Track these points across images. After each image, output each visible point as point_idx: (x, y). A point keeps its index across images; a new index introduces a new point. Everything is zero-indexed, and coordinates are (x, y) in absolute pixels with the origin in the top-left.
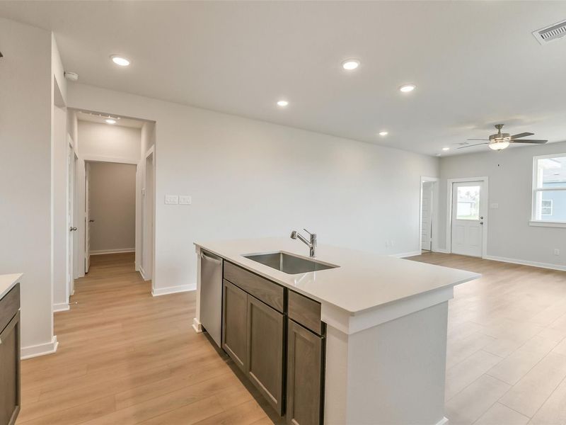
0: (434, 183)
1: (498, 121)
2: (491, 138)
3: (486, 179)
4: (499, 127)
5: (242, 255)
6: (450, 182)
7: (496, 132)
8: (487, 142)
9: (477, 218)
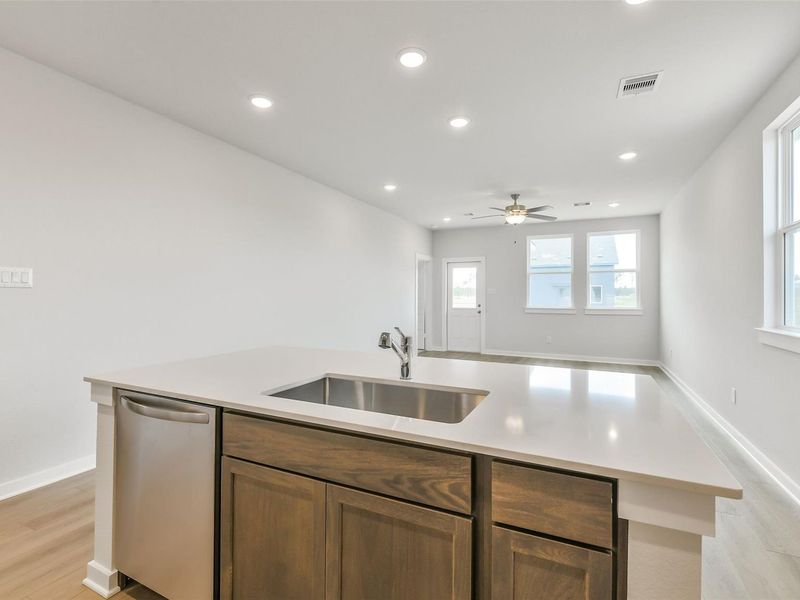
0: (427, 262)
1: (514, 190)
2: (507, 208)
3: (482, 259)
4: (515, 197)
5: (263, 394)
6: (445, 261)
7: (511, 202)
8: (503, 213)
9: (474, 306)
